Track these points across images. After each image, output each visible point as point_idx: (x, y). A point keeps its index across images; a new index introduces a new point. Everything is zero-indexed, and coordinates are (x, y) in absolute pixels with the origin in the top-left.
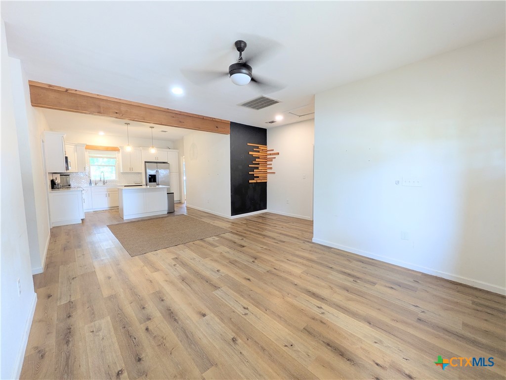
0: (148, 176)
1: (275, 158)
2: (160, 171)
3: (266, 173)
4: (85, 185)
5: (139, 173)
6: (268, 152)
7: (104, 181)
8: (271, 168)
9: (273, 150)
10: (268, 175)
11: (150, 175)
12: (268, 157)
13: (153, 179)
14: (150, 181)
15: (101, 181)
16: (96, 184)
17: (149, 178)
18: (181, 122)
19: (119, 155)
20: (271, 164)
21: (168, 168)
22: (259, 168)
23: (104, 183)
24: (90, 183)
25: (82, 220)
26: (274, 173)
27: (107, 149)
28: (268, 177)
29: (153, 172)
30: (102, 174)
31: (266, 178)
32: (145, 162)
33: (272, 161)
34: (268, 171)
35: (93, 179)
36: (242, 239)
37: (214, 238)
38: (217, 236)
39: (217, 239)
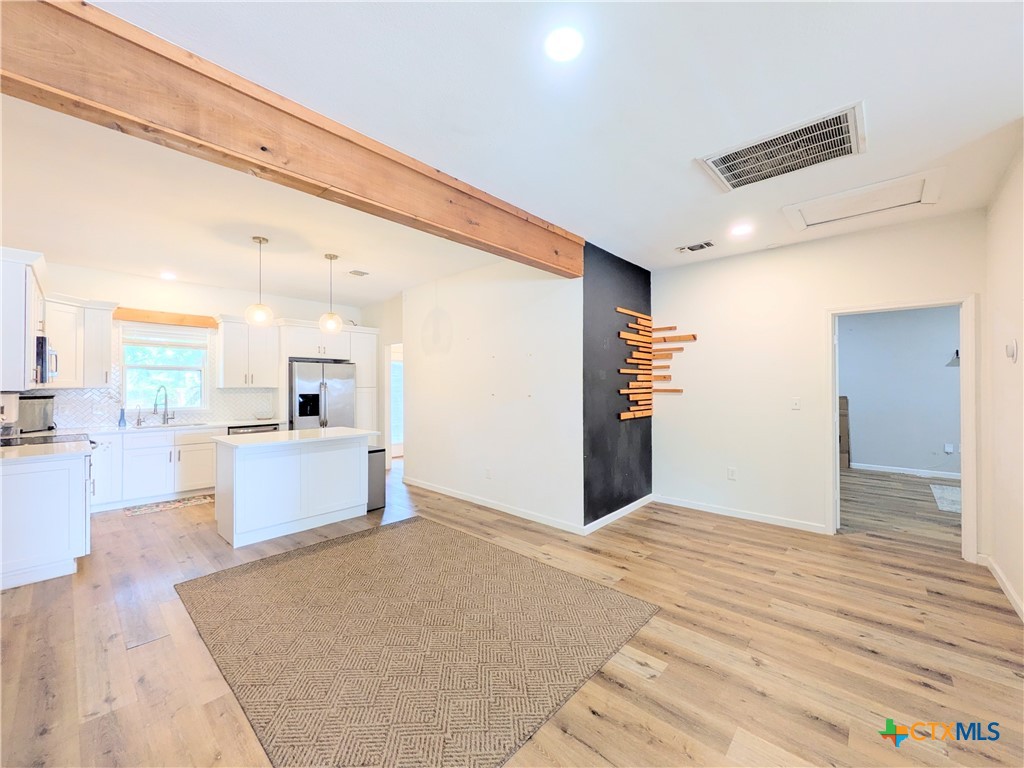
0: (297, 400)
1: (681, 349)
2: (329, 382)
3: (649, 390)
4: (102, 427)
5: (268, 390)
6: (655, 335)
7: (165, 414)
8: (666, 378)
9: (675, 328)
10: (655, 397)
11: (301, 396)
12: (655, 346)
13: (310, 405)
14: (303, 413)
15: (155, 412)
16: (139, 422)
17: (300, 403)
18: (471, 223)
19: (215, 340)
20: (668, 367)
21: (352, 376)
22: (640, 378)
23: (166, 419)
24: (122, 420)
25: (80, 561)
26: (679, 391)
27: (182, 321)
28: (654, 402)
29: (310, 388)
30: (162, 391)
31: (649, 405)
32: (292, 360)
33: (669, 357)
34: (656, 385)
35: (131, 406)
36: (758, 663)
37: (643, 661)
38: (633, 639)
39: (658, 665)
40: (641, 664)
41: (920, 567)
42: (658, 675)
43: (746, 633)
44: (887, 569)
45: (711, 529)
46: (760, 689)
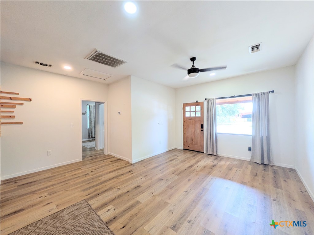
6: (4, 95)
8: (11, 117)
9: (18, 94)
12: (4, 101)
20: (13, 112)
26: (21, 123)
33: (14, 107)
34: (4, 120)
36: (119, 189)
37: (107, 210)
38: (95, 211)
39: (110, 207)
40: (108, 211)
41: (103, 159)
42: (114, 208)
43: (108, 187)
44: (101, 162)
45: (51, 175)
46: (126, 192)
